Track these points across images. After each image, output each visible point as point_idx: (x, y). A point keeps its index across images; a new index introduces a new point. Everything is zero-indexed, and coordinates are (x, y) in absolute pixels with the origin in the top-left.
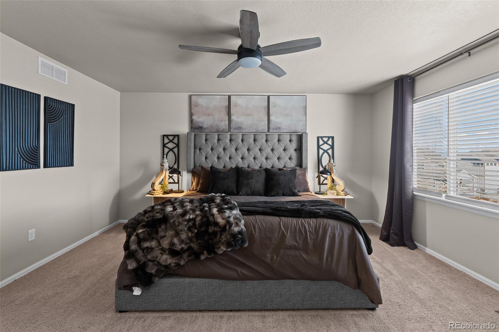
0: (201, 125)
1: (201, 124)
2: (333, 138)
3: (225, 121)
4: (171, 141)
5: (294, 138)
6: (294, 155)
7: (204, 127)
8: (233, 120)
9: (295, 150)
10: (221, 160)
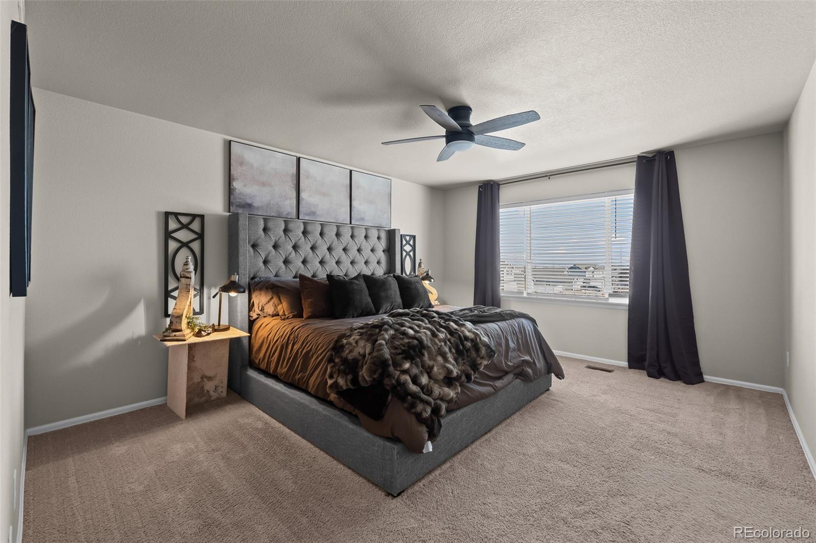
0: (249, 201)
1: (250, 198)
2: (414, 237)
3: (290, 199)
4: (184, 226)
5: (383, 235)
6: (383, 257)
7: (254, 204)
8: (303, 199)
9: (383, 251)
10: (291, 266)
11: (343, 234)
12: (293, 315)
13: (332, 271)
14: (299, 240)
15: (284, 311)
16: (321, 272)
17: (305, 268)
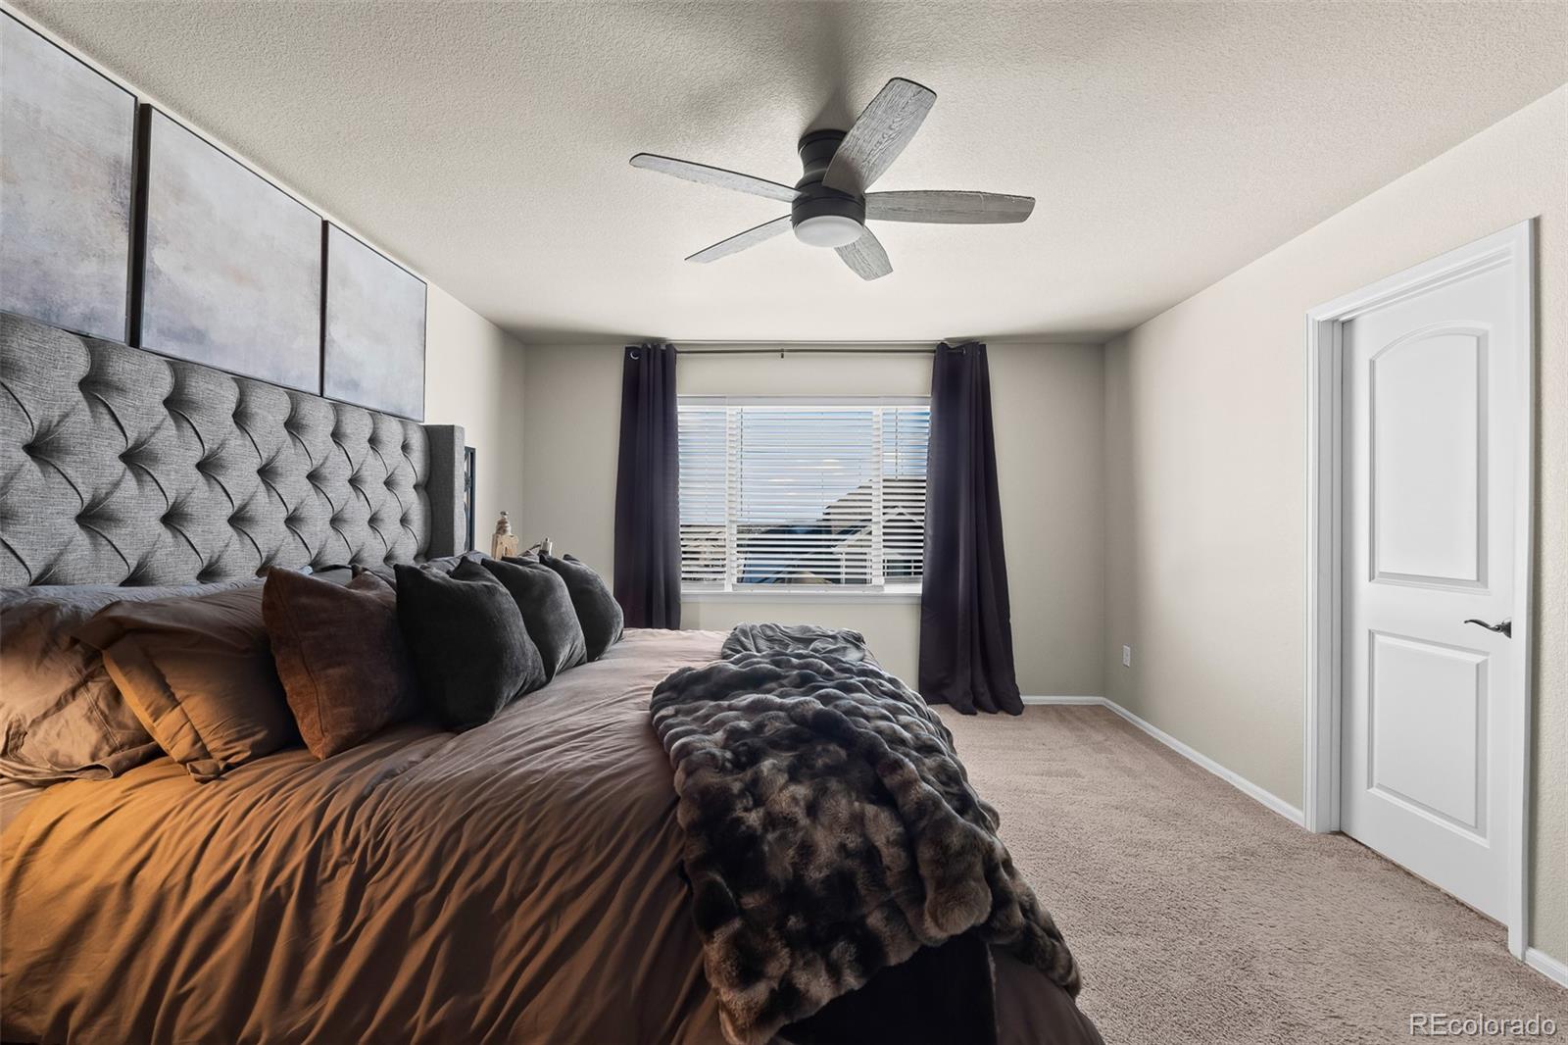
2: (472, 453)
5: (417, 441)
6: (415, 506)
9: (415, 487)
10: (118, 535)
11: (311, 423)
12: (253, 746)
13: (277, 551)
14: (157, 428)
15: (197, 738)
16: (240, 555)
17: (178, 545)
